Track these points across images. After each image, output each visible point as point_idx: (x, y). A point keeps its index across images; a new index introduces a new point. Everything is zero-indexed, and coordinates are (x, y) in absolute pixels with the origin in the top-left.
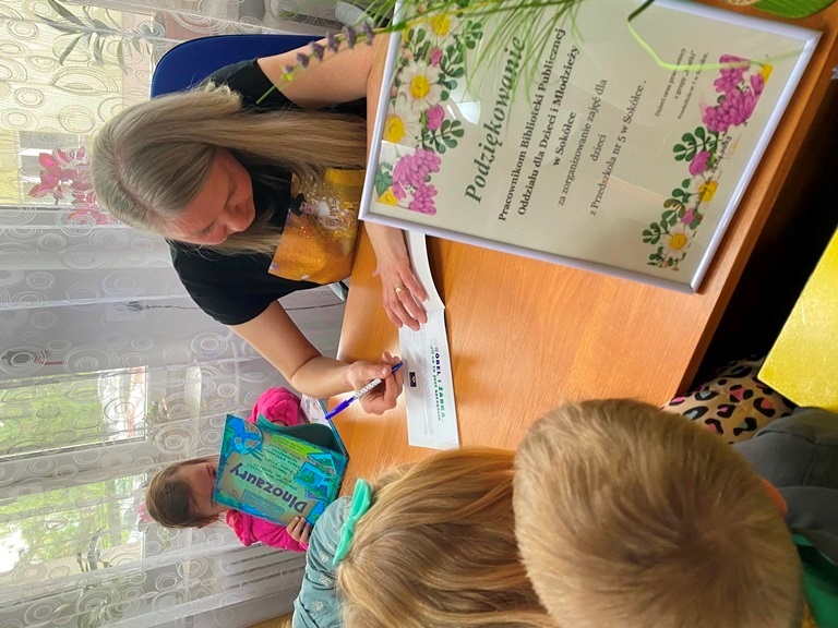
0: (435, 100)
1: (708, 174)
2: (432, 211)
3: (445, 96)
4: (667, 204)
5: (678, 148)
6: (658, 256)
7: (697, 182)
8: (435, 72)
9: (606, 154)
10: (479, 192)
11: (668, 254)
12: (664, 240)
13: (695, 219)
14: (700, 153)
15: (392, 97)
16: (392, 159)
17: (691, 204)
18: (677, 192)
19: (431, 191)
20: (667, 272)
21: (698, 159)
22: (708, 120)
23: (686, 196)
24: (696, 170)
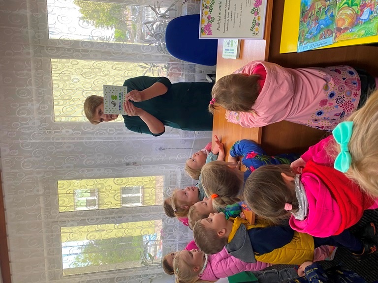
0: (209, 14)
1: (258, 15)
2: (212, 34)
3: (210, 13)
4: (253, 23)
5: (251, 12)
6: (254, 33)
7: (257, 17)
8: (208, 10)
9: (239, 17)
10: (219, 29)
11: (256, 33)
12: (254, 30)
13: (259, 24)
14: (255, 12)
15: (202, 16)
16: (203, 26)
17: (257, 22)
18: (254, 20)
19: (211, 30)
20: (256, 36)
21: (255, 13)
22: (255, 6)
23: (256, 20)
24: (256, 15)
